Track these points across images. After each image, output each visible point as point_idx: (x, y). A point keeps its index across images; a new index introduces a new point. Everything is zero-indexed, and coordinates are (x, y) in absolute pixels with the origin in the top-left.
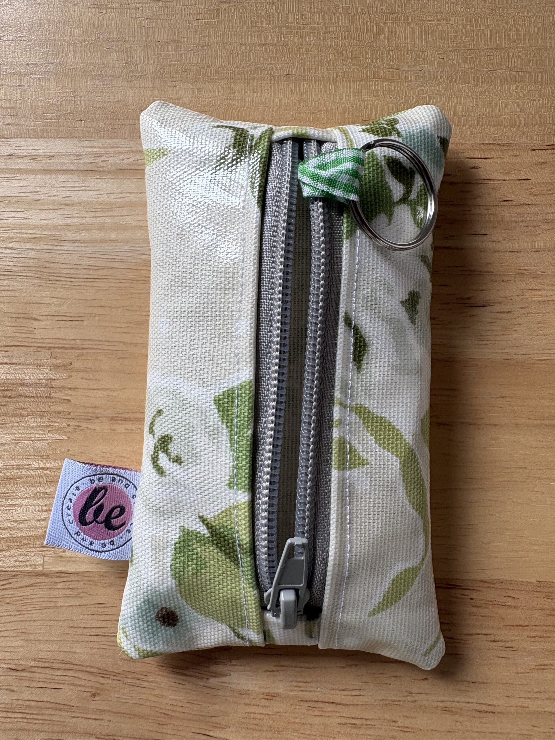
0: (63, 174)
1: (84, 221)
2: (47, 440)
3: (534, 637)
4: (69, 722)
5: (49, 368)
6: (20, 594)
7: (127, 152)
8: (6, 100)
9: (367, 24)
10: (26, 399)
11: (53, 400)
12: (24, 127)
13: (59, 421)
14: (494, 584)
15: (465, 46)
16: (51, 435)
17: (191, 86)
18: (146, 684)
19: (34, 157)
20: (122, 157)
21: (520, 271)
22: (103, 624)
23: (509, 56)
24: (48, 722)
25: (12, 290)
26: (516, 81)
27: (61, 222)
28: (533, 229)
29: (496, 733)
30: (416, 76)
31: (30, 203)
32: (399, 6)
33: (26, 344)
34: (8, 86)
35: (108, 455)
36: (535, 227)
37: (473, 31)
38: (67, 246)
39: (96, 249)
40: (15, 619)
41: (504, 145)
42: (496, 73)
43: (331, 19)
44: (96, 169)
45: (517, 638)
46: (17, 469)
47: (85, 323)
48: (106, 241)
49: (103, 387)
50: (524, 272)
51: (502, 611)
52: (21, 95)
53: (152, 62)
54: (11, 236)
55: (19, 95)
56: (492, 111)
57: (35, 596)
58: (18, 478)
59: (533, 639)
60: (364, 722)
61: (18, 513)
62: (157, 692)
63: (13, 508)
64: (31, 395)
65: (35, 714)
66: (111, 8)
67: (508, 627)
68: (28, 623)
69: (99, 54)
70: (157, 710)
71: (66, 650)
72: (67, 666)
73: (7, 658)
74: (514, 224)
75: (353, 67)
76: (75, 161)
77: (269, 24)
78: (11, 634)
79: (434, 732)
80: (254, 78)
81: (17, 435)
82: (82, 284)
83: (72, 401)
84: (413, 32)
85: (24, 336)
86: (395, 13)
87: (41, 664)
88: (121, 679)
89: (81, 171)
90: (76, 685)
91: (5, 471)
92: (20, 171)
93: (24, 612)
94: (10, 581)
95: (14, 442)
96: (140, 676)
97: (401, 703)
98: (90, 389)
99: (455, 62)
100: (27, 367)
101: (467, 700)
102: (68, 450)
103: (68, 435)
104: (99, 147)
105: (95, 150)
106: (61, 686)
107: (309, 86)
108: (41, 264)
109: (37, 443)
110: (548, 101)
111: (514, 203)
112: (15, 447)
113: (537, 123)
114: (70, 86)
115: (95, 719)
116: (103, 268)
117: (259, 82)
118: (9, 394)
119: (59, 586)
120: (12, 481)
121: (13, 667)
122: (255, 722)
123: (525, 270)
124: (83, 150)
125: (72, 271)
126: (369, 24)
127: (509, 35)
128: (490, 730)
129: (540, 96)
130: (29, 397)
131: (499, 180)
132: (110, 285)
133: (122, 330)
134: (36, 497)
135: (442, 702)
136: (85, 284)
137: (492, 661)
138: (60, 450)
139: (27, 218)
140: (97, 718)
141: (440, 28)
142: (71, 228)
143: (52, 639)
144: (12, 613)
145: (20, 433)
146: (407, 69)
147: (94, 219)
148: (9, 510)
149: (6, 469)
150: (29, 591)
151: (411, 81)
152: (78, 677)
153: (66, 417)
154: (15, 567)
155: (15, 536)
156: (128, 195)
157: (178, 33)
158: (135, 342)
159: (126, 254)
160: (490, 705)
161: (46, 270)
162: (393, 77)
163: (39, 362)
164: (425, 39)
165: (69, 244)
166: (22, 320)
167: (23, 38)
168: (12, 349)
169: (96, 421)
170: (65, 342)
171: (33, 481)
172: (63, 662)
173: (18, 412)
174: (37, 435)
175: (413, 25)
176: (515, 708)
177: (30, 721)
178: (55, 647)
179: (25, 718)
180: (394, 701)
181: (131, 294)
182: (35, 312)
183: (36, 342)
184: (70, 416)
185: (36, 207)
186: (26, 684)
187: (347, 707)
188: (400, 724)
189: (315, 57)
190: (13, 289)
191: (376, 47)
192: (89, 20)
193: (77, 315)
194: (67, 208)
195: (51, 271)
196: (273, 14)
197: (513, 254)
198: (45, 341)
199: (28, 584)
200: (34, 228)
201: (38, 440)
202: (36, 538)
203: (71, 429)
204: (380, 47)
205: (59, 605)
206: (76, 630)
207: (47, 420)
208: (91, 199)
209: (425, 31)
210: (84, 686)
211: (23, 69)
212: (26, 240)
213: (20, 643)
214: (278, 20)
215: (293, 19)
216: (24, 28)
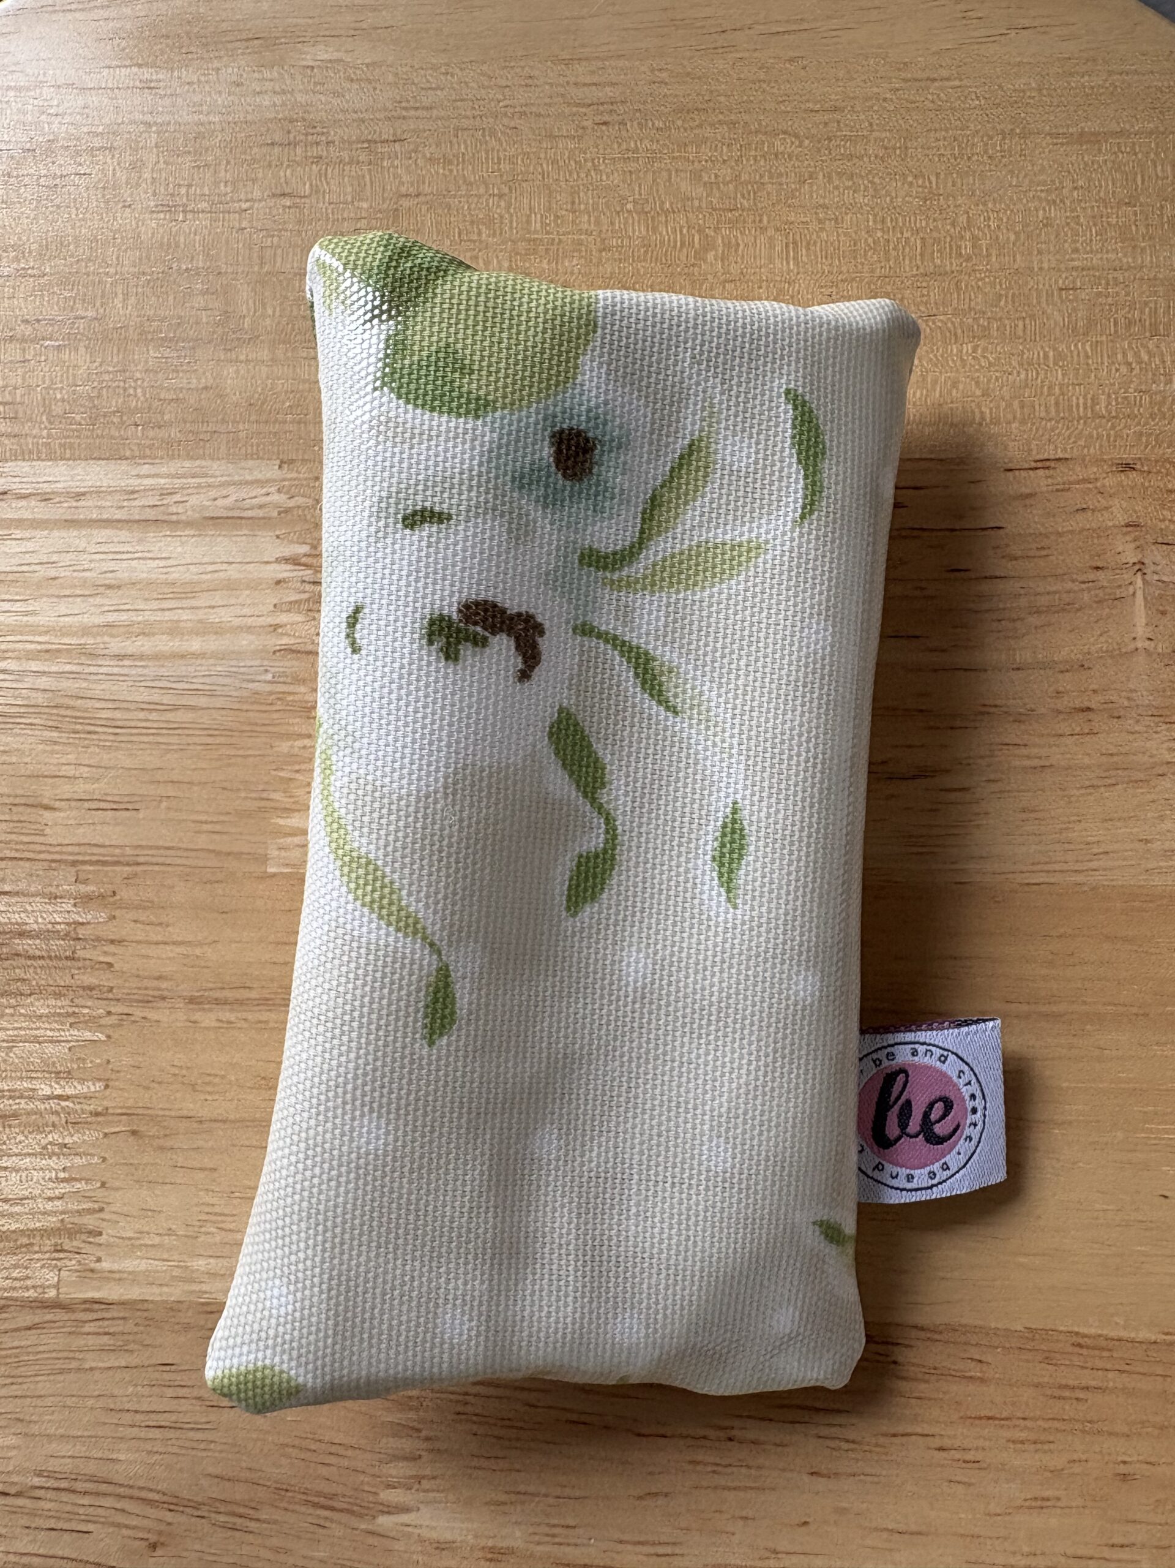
0: (100, 527)
1: (140, 618)
2: (68, 1041)
3: (1022, 1442)
5: (72, 901)
6: (16, 1343)
7: (222, 485)
9: (681, 232)
10: (29, 963)
11: (80, 964)
12: (30, 440)
13: (90, 1003)
14: (941, 1333)
15: (872, 271)
16: (76, 1032)
18: (253, 1525)
19: (47, 496)
20: (213, 493)
21: (986, 709)
22: (173, 1405)
23: (958, 288)
26: (974, 337)
27: (97, 620)
28: (1012, 623)
31: (39, 585)
32: (743, 197)
33: (31, 855)
35: (184, 1072)
36: (1016, 618)
37: (887, 240)
38: (108, 667)
39: (163, 671)
40: (3, 1392)
41: (952, 460)
42: (935, 322)
43: (612, 224)
44: (165, 518)
45: (987, 1443)
46: (10, 1097)
47: (141, 815)
48: (183, 657)
49: (176, 938)
51: (956, 1389)
52: (24, 378)
53: (270, 312)
54: (4, 646)
55: (19, 379)
56: (927, 395)
58: (12, 1115)
59: (1019, 1446)
61: (12, 1186)
62: (275, 1542)
63: (3, 1173)
64: (38, 953)
66: (193, 211)
67: (969, 1422)
68: (28, 1401)
69: (171, 298)
71: (100, 1455)
72: (103, 1487)
74: (972, 616)
76: (126, 504)
77: (494, 235)
81: (11, 1033)
82: (133, 738)
83: (117, 967)
84: (772, 247)
85: (25, 839)
86: (736, 209)
87: (51, 1483)
88: (205, 1514)
89: (136, 522)
90: (118, 1525)
92: (20, 523)
93: (20, 1380)
95: (5, 1045)
96: (242, 1510)
98: (149, 943)
100: (31, 899)
102: (108, 1062)
103: (110, 1032)
104: (168, 476)
105: (162, 481)
106: (90, 1527)
108: (60, 700)
109: (49, 1049)
110: (1037, 374)
111: (974, 573)
112: (6, 1054)
113: (1016, 416)
114: (116, 359)
116: (175, 708)
119: (87, 1328)
120: (0, 1121)
123: (996, 706)
124: (139, 481)
125: (118, 715)
126: (685, 230)
127: (958, 247)
129: (1021, 364)
130: (34, 958)
131: (942, 530)
132: (190, 740)
133: (209, 827)
134: (45, 1152)
136: (140, 738)
137: (937, 1490)
138: (92, 1062)
139: (33, 613)
141: (824, 235)
142: (114, 631)
143: (75, 1433)
145: (16, 1029)
147: (159, 613)
150: (31, 1338)
152: (123, 1511)
153: (105, 996)
154: (5, 1290)
155: (5, 1229)
156: (225, 566)
158: (235, 849)
159: (221, 680)
161: (69, 713)
163: (53, 890)
164: (795, 259)
165: (112, 663)
166: (21, 809)
167: (30, 272)
168: (2, 864)
169: (161, 1004)
170: (100, 851)
171: (40, 1122)
172: (93, 1479)
173: (13, 987)
174: (49, 1033)
175: (771, 232)
178: (80, 1449)
181: (229, 757)
182: (47, 793)
183: (49, 852)
184: (110, 996)
185: (51, 592)
186: (24, 1521)
190: (6, 749)
191: (701, 274)
192: (153, 235)
193: (127, 799)
194: (111, 593)
195: (79, 714)
196: (501, 217)
197: (974, 672)
198: (65, 849)
199: (28, 1323)
200: (47, 632)
201: (51, 1042)
202: (45, 1233)
203: (113, 1020)
204: (705, 274)
205: (87, 1366)
206: (119, 1416)
207: (68, 1002)
208: (154, 576)
209: (795, 243)
210: (134, 1528)
211: (28, 331)
212: (30, 656)
213: (12, 1441)
214: (511, 228)
215: (538, 225)
216: (30, 252)
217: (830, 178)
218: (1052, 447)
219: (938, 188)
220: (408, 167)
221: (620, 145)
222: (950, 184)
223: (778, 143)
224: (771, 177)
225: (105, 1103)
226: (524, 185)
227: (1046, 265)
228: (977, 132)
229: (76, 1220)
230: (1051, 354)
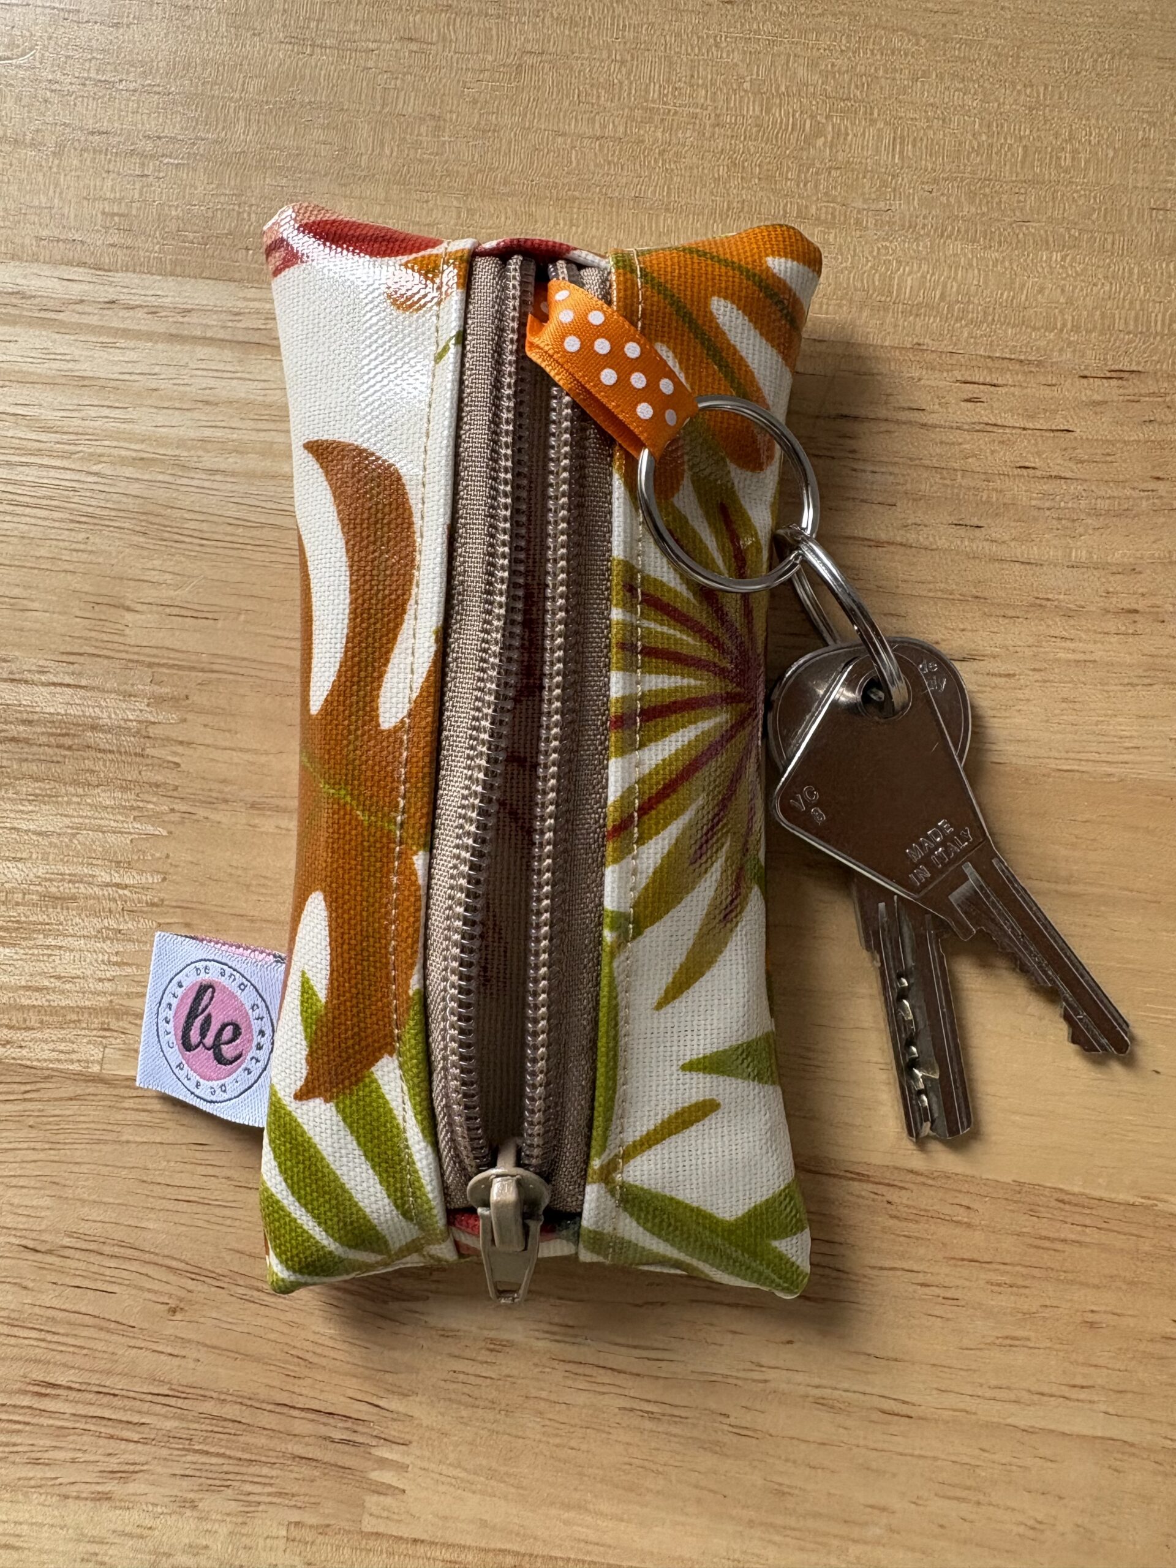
0: (205, 345)
1: (235, 436)
2: (130, 833)
3: (999, 1285)
4: (123, 1355)
5: (145, 700)
6: (57, 1112)
8: (114, 200)
9: (793, 116)
10: (99, 755)
11: (149, 761)
12: (142, 253)
13: (155, 799)
14: (932, 1178)
15: (973, 172)
16: (139, 826)
17: (455, 203)
18: (270, 1299)
19: (154, 310)
21: (1038, 602)
22: (202, 1181)
23: (1054, 197)
24: (85, 1352)
25: (91, 552)
26: (1064, 246)
27: (192, 434)
28: (1069, 524)
29: (912, 1455)
30: (877, 221)
31: (138, 394)
32: (857, 87)
33: (110, 653)
34: (119, 174)
35: (240, 872)
36: (1074, 521)
37: (991, 146)
38: (199, 479)
39: (253, 490)
40: (41, 1156)
41: (1030, 362)
42: (1028, 229)
43: (728, 101)
44: (268, 342)
45: (967, 1283)
46: (70, 881)
47: (220, 624)
49: (241, 745)
50: (1044, 603)
51: (943, 1231)
52: (141, 194)
53: (387, 152)
54: (100, 450)
55: (137, 193)
56: (1013, 297)
57: (82, 1119)
58: (71, 898)
59: (996, 1288)
60: (669, 1410)
61: (65, 964)
62: (289, 1317)
63: (57, 952)
64: (108, 747)
65: (63, 1335)
66: (321, 46)
67: (952, 1262)
68: (64, 1167)
69: (292, 129)
70: (286, 1349)
71: (129, 1222)
72: (129, 1252)
73: (21, 1227)
74: (1035, 513)
75: (761, 193)
76: (230, 324)
77: (612, 101)
78: (32, 1183)
79: (795, 1442)
80: (575, 198)
81: (76, 820)
82: (218, 551)
83: (184, 767)
84: (880, 138)
85: (105, 637)
86: (849, 99)
87: (81, 1244)
88: (225, 1285)
89: (239, 343)
90: (141, 1289)
91: (47, 884)
92: (125, 333)
93: (59, 1146)
94: (39, 1086)
95: (69, 831)
97: (740, 1383)
99: (952, 200)
100: (106, 695)
101: (862, 1388)
102: (168, 856)
103: (172, 828)
106: (115, 1288)
107: (676, 222)
108: (150, 508)
109: (112, 838)
110: (1121, 288)
111: (1038, 473)
112: (71, 840)
113: (1095, 327)
114: (232, 183)
115: (171, 1355)
116: (263, 525)
117: (583, 206)
118: (68, 741)
119: (127, 1104)
120: (60, 902)
121: (30, 1244)
122: (466, 1390)
123: (1048, 599)
124: (246, 303)
125: (204, 526)
126: (797, 115)
127: (1059, 158)
128: (900, 1449)
129: (1106, 277)
130: (104, 751)
131: (1014, 427)
132: (273, 558)
133: (285, 643)
134: (100, 935)
135: (817, 1387)
136: (227, 552)
137: (916, 1322)
138: (152, 855)
139: (132, 421)
140: (176, 1353)
141: (930, 134)
142: (209, 446)
143: (105, 1200)
144: (38, 1146)
145: (82, 817)
146: (859, 204)
147: (254, 433)
148: (51, 955)
149: (51, 880)
150: (72, 1108)
151: (866, 228)
152: (147, 1275)
153: (169, 794)
154: (51, 1061)
155: (56, 1004)
157: (442, 102)
160: (904, 1402)
161: (157, 520)
162: (834, 217)
163: (128, 688)
164: (901, 152)
165: (204, 477)
166: (104, 608)
167: (156, 89)
168: (81, 659)
169: (223, 806)
170: (177, 655)
171: (97, 907)
172: (121, 1244)
173: (82, 777)
174: (112, 824)
175: (880, 125)
176: (951, 1413)
177: (53, 1346)
178: (110, 1215)
179: (43, 1340)
180: (727, 1376)
182: (130, 595)
183: (127, 652)
184: (175, 794)
185: (150, 402)
186: (52, 1277)
187: (638, 1378)
188: (732, 1420)
189: (691, 168)
190: (94, 549)
191: (808, 158)
192: (280, 65)
193: (206, 609)
194: (208, 408)
195: (167, 523)
196: (621, 83)
197: (1028, 567)
198: (143, 650)
199: (72, 1095)
200: (143, 441)
201: (114, 832)
202: (94, 1011)
203: (175, 817)
204: (814, 160)
205: (124, 1138)
206: (151, 1187)
207: (133, 797)
208: (252, 397)
209: (902, 138)
210: (156, 1292)
211: (149, 146)
212: (123, 462)
213: (47, 1202)
214: (629, 94)
215: (656, 96)
216: (158, 70)
217: (942, 79)
218: (1127, 359)
219: (1045, 99)
220: (535, 24)
221: (742, 25)
222: (1056, 97)
223: (895, 40)
224: (886, 71)
225: (162, 895)
226: (646, 53)
227: (1139, 185)
228: (1087, 49)
229: (126, 1002)
230: (1136, 271)
